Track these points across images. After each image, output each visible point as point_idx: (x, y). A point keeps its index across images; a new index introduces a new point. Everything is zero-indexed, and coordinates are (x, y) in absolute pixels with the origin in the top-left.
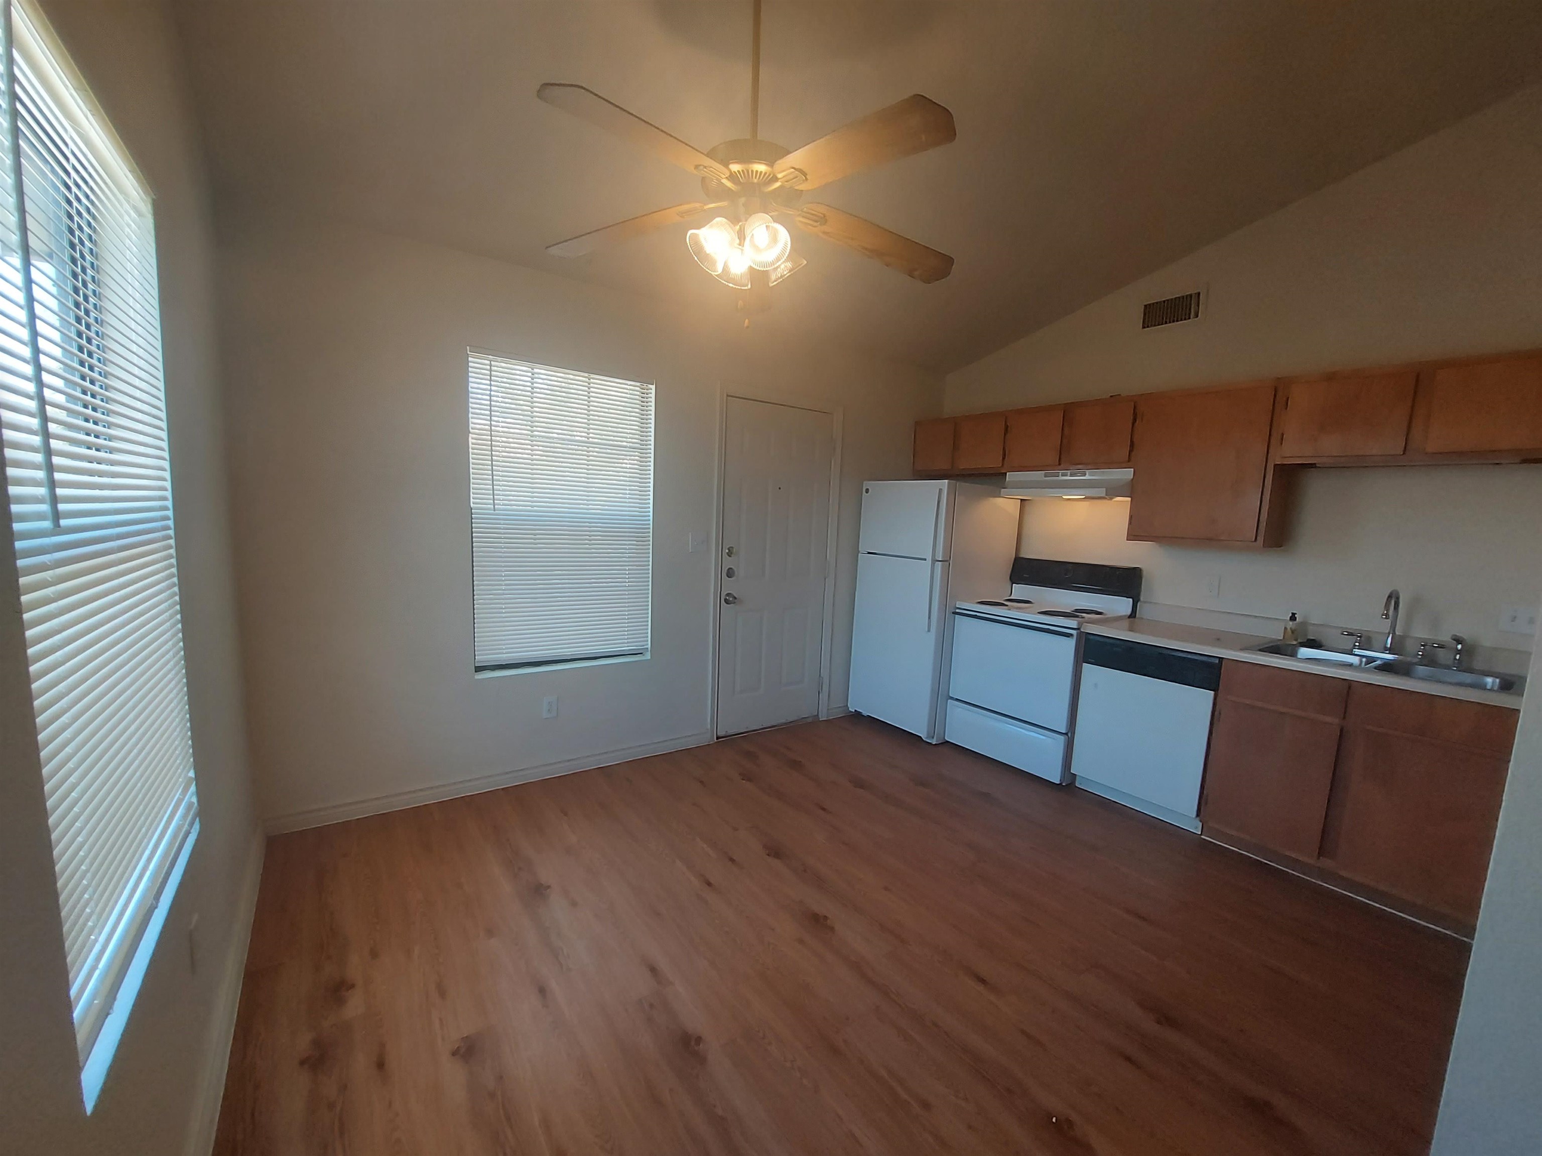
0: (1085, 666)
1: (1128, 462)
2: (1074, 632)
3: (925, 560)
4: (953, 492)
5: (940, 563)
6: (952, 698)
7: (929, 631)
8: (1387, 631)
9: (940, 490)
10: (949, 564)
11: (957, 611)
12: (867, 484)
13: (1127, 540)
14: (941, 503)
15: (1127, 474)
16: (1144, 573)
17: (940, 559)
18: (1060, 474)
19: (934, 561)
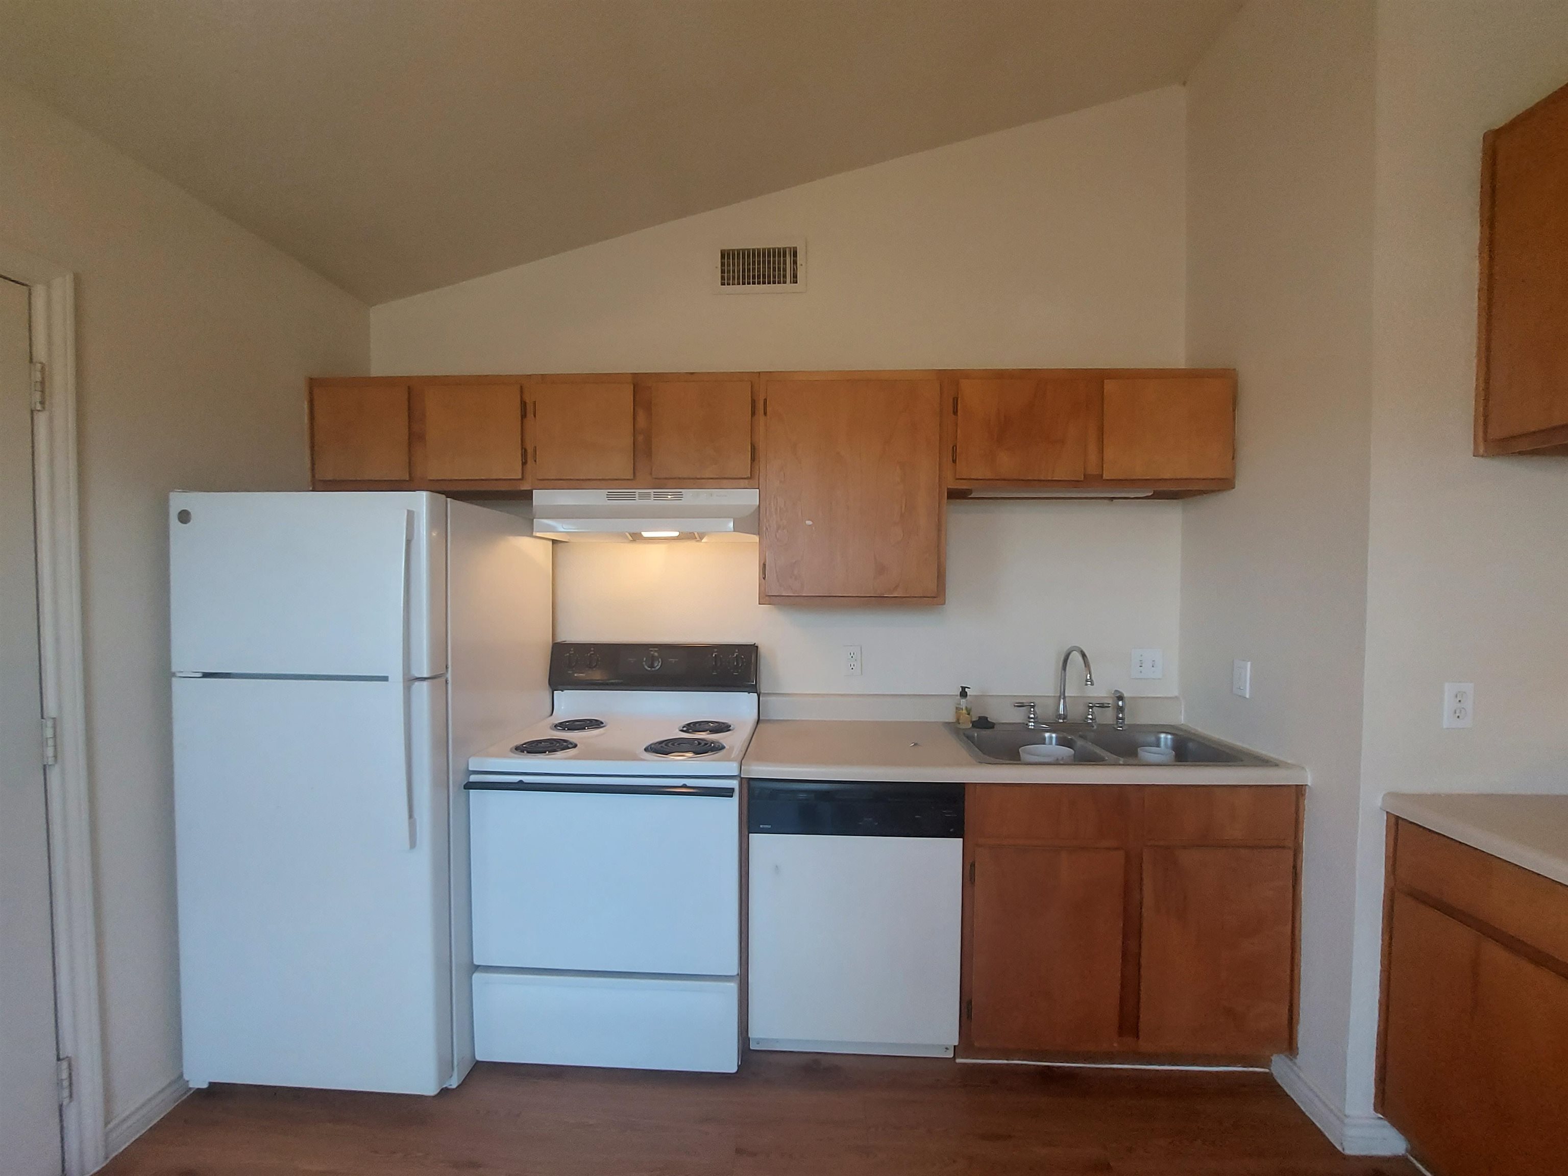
0: (755, 838)
1: (751, 478)
2: (734, 784)
3: (385, 679)
4: (438, 520)
5: (425, 684)
6: (477, 968)
7: (413, 844)
8: (1059, 695)
9: (411, 515)
10: (446, 681)
11: (473, 778)
12: (178, 501)
13: (759, 604)
14: (414, 543)
15: (748, 498)
16: (762, 650)
17: (425, 675)
18: (637, 494)
19: (410, 680)
